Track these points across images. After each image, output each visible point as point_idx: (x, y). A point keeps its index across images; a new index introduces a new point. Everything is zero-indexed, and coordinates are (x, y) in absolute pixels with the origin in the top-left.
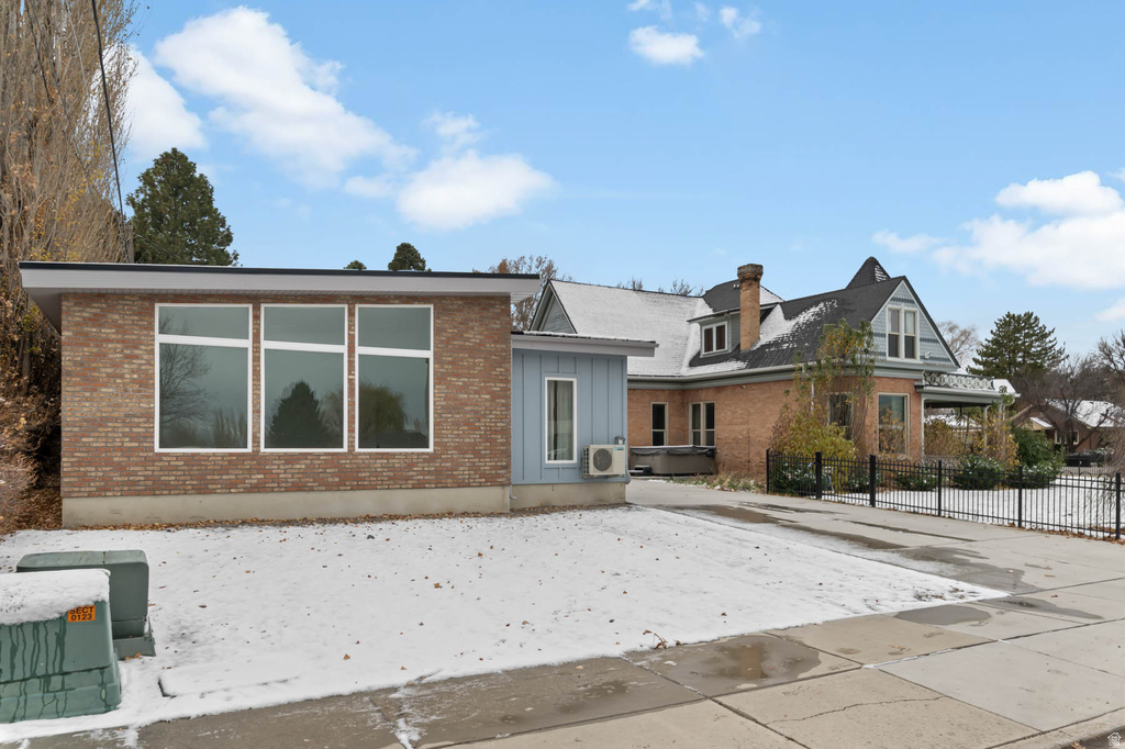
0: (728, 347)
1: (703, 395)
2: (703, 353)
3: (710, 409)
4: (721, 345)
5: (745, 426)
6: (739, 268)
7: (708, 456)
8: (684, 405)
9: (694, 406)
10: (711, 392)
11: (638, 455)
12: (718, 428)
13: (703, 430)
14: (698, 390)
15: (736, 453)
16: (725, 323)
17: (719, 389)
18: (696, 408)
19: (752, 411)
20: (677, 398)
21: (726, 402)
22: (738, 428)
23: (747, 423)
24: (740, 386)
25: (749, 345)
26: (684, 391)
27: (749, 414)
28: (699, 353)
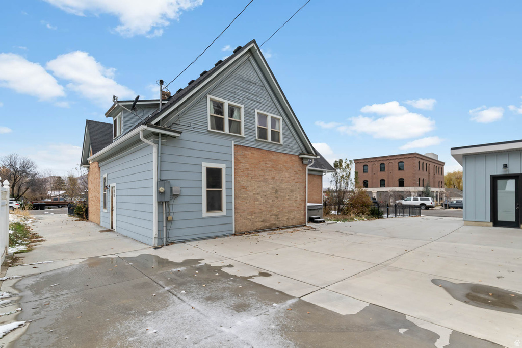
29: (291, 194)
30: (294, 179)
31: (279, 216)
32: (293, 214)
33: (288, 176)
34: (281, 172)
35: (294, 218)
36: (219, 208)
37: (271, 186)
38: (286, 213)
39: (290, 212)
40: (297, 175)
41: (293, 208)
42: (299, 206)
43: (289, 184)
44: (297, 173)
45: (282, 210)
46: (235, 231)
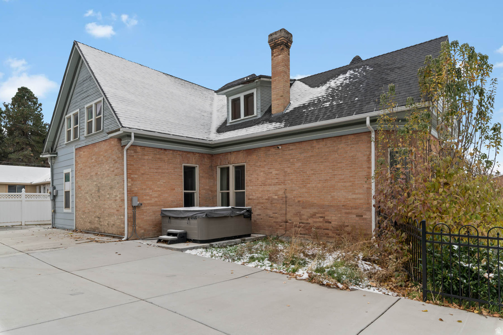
0: (257, 113)
1: (232, 158)
2: (231, 121)
3: (240, 172)
4: (249, 110)
5: (282, 186)
6: (271, 35)
7: (245, 217)
8: (212, 168)
9: (222, 169)
10: (241, 155)
11: (170, 217)
12: (248, 189)
13: (232, 190)
14: (227, 153)
15: (270, 213)
16: (254, 91)
17: (249, 152)
18: (225, 171)
19: (289, 170)
20: (206, 161)
21: (259, 164)
22: (273, 188)
23: (284, 183)
24: (276, 147)
25: (281, 108)
26: (212, 155)
27: (286, 174)
28: (226, 122)
29: (111, 192)
30: (113, 171)
31: (101, 220)
32: (113, 218)
33: (108, 168)
34: (102, 165)
35: (114, 225)
36: (69, 207)
37: (95, 183)
38: (107, 216)
39: (110, 215)
40: (117, 165)
41: (112, 211)
42: (119, 209)
43: (109, 178)
44: (116, 162)
45: (103, 212)
46: (76, 227)
